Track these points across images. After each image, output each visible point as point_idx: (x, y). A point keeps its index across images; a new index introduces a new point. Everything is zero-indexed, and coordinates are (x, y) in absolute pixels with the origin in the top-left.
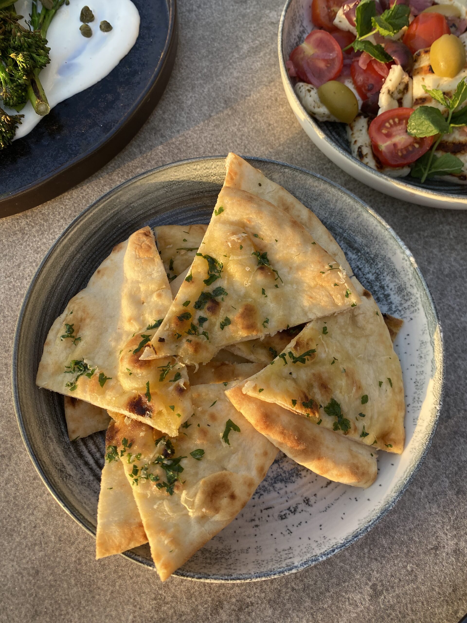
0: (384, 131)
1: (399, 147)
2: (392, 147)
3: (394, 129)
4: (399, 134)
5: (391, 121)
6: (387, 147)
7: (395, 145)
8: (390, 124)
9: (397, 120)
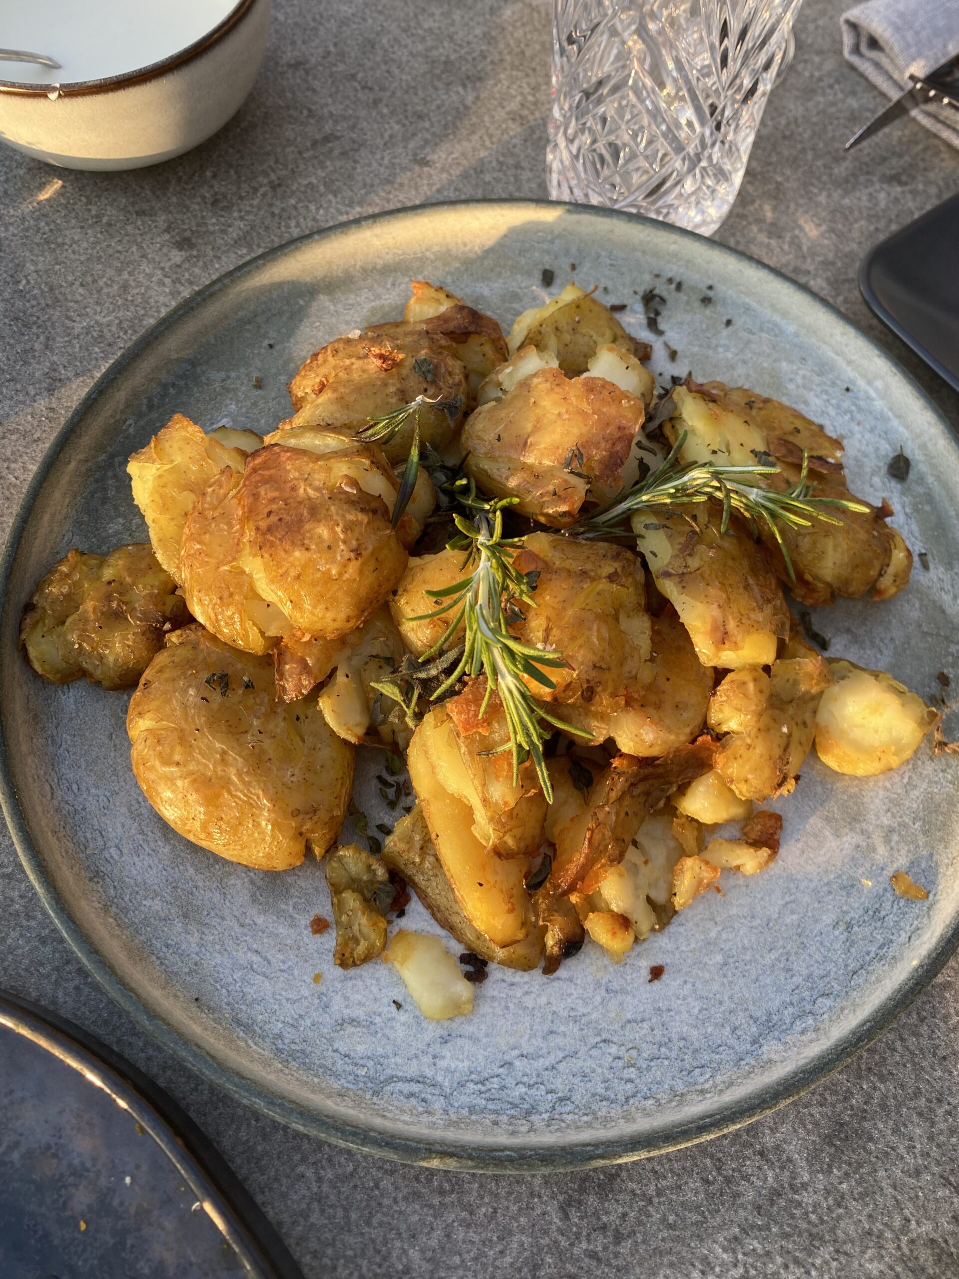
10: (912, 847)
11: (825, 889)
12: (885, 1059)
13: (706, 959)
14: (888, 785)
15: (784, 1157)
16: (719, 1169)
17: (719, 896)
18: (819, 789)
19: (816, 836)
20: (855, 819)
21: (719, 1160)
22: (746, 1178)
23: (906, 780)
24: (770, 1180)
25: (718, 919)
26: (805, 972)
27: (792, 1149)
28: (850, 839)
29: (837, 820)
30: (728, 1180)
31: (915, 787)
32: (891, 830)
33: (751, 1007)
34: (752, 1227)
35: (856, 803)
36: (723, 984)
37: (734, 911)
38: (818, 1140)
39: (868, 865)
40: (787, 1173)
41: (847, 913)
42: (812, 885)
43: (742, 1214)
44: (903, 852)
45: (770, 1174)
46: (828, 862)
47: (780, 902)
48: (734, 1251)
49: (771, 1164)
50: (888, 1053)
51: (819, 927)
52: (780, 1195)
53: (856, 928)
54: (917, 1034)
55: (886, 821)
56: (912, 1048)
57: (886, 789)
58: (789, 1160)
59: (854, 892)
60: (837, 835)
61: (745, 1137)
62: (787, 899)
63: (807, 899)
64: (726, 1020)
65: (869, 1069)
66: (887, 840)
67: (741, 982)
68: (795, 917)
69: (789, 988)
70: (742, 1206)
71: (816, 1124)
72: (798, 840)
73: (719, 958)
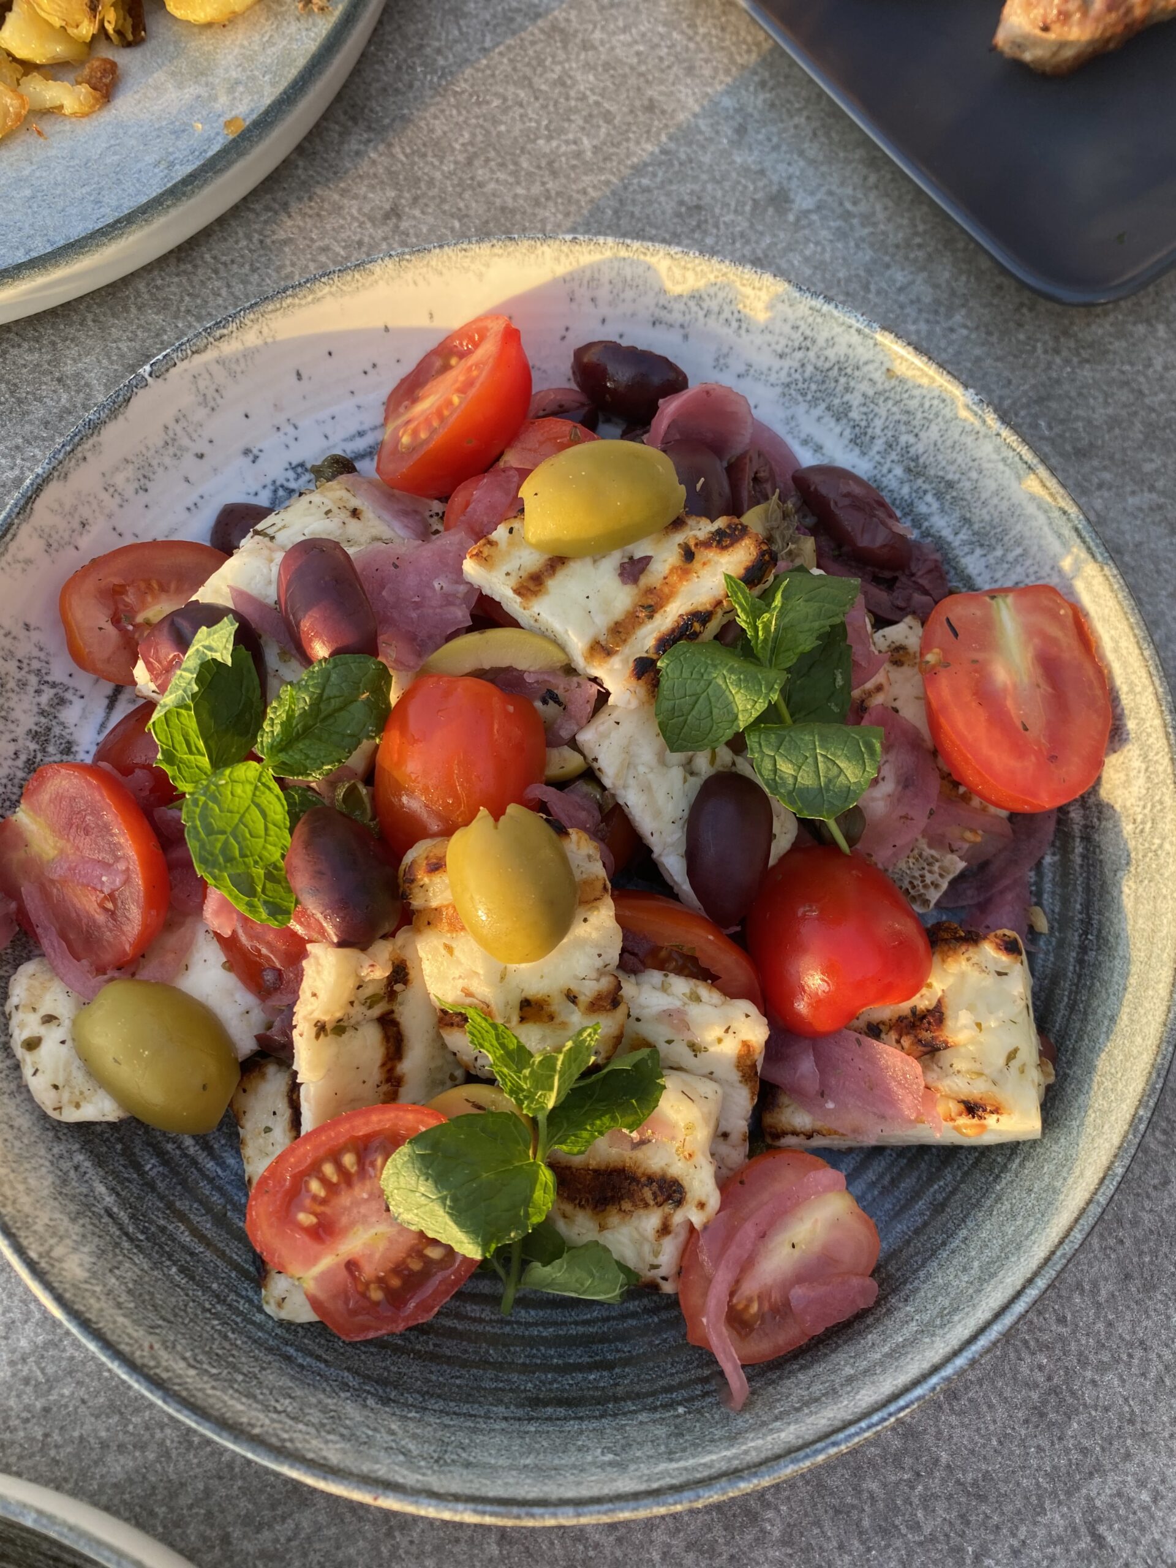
0: (305, 1218)
1: (369, 1271)
2: (344, 1273)
3: (345, 1199)
4: (364, 1220)
5: (329, 1169)
6: (321, 1278)
7: (351, 1266)
8: (324, 1181)
9: (349, 1160)
10: (256, 97)
11: (154, 134)
12: (206, 302)
13: (14, 193)
14: (246, 43)
15: (83, 382)
16: (12, 393)
17: (41, 140)
18: (171, 48)
19: (156, 88)
20: (202, 74)
21: (15, 385)
22: (40, 400)
23: (265, 39)
24: (63, 401)
25: (34, 160)
26: (114, 203)
27: (92, 377)
28: (191, 91)
29: (182, 75)
30: (20, 401)
31: (274, 44)
32: (238, 82)
33: (51, 233)
34: (36, 438)
35: (207, 60)
36: (27, 214)
37: (53, 152)
38: (120, 369)
39: (204, 113)
40: (82, 395)
41: (171, 154)
42: (141, 130)
43: (28, 427)
44: (245, 101)
45: (65, 396)
46: (163, 110)
47: (104, 145)
48: (13, 457)
49: (67, 388)
50: (211, 297)
51: (139, 165)
52: (70, 413)
53: (178, 167)
54: (245, 282)
55: (234, 74)
56: (237, 293)
57: (242, 46)
58: (87, 385)
59: (185, 136)
60: (180, 86)
61: (46, 366)
62: (112, 142)
63: (133, 142)
64: (22, 244)
65: (188, 311)
66: (231, 90)
67: (46, 212)
68: (116, 158)
69: (94, 217)
70: (31, 422)
71: (122, 356)
72: (136, 92)
73: (28, 192)
